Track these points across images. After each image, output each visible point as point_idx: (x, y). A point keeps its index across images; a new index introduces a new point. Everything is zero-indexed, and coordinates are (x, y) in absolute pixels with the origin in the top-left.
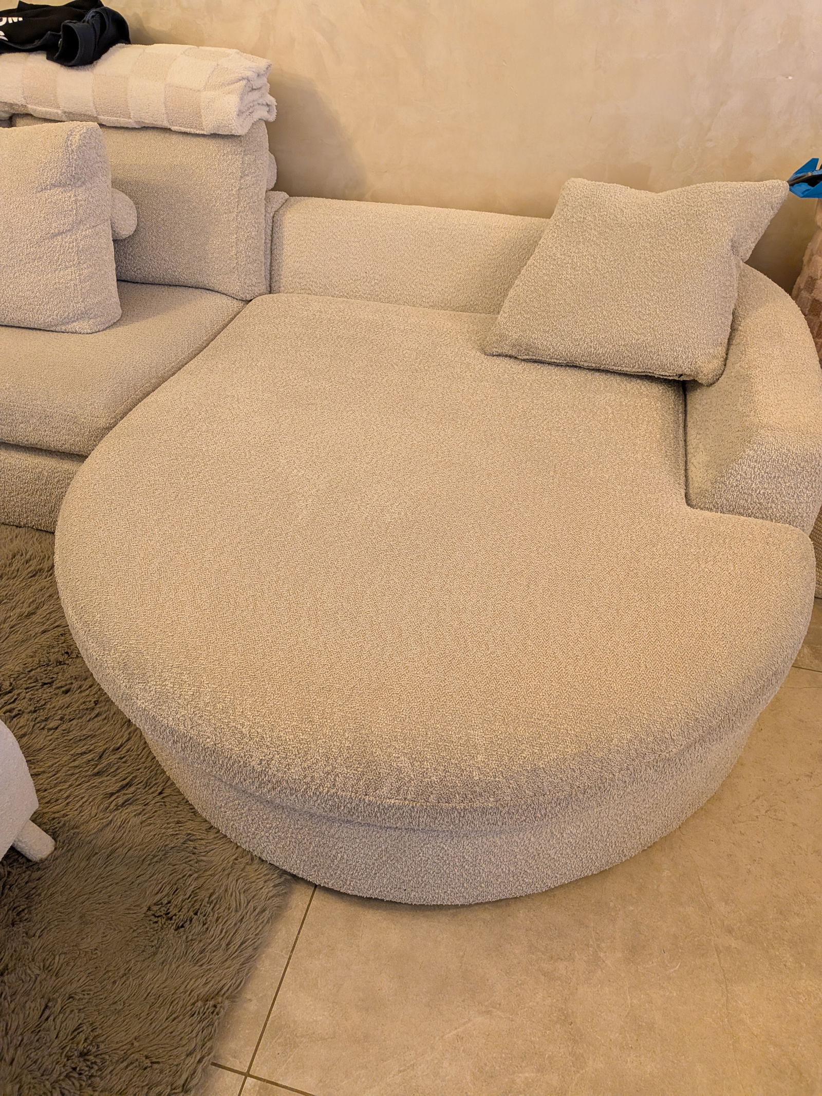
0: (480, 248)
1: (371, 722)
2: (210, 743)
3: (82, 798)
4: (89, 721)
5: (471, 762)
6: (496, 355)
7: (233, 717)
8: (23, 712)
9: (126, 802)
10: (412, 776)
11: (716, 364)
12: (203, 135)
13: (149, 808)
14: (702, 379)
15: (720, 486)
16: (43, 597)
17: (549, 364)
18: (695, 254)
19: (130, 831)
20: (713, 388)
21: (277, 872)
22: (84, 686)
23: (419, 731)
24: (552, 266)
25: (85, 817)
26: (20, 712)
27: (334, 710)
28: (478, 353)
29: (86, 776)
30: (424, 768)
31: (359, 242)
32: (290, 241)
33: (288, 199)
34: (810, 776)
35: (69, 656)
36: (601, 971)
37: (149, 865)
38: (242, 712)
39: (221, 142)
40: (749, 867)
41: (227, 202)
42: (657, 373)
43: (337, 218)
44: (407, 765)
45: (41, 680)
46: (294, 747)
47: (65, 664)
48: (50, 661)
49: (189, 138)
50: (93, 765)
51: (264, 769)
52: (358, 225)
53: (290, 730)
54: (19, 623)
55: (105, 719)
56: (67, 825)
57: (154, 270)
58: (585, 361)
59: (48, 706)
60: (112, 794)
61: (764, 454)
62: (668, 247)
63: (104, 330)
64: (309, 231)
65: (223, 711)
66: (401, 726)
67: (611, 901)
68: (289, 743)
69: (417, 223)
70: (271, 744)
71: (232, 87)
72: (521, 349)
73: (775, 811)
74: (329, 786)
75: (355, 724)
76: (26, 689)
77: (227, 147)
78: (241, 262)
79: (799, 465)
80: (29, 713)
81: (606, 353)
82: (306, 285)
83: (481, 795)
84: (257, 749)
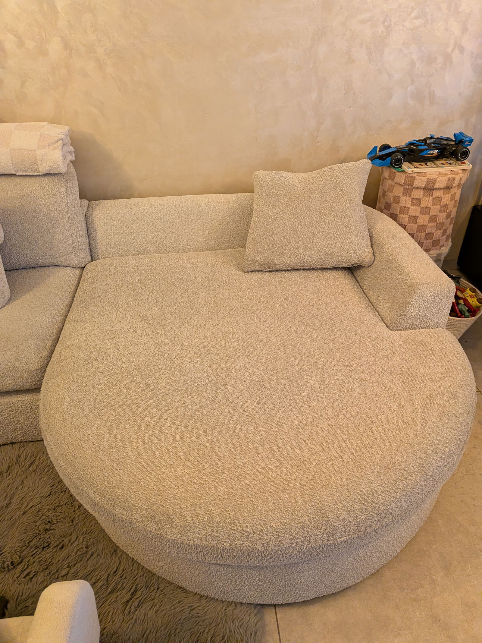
0: (216, 215)
1: (319, 499)
2: (227, 545)
3: (109, 612)
4: (87, 560)
5: (377, 501)
6: (251, 272)
7: (239, 525)
8: (38, 572)
9: (139, 603)
10: (351, 521)
11: (370, 255)
12: (38, 176)
13: (156, 601)
14: (365, 264)
15: (404, 317)
16: (12, 490)
17: (281, 271)
18: (345, 203)
19: (151, 620)
20: (372, 268)
21: (252, 606)
22: (73, 539)
23: (346, 494)
24: (269, 220)
25: (118, 624)
26: (36, 573)
27: (297, 499)
28: (240, 273)
29: (104, 597)
30: (356, 514)
31: (144, 222)
32: (100, 228)
33: (89, 203)
34: (475, 447)
35: (51, 523)
36: (438, 586)
37: (175, 636)
38: (244, 519)
39: (51, 178)
40: (473, 503)
41: (61, 212)
42: (341, 266)
43: (128, 210)
44: (347, 516)
45: (41, 546)
46: (282, 529)
47: (51, 530)
48: (40, 531)
49: (28, 178)
50: (105, 588)
51: (265, 548)
52: (142, 212)
53: (277, 520)
54: (3, 514)
55: (98, 556)
56: (109, 634)
57: (19, 261)
58: (302, 266)
59: (54, 561)
60: (128, 602)
61: (423, 297)
62: (329, 202)
63: (4, 306)
64: (111, 220)
65: (231, 523)
66: (336, 495)
67: (424, 547)
68: (278, 528)
69: (177, 206)
70: (268, 532)
71: (55, 145)
72: (266, 266)
73: (469, 470)
74: (307, 544)
75: (311, 503)
76: (32, 556)
77: (55, 180)
78: (76, 246)
79: (440, 299)
80: (43, 571)
81: (314, 260)
82: (115, 251)
83: (385, 517)
84: (259, 538)
